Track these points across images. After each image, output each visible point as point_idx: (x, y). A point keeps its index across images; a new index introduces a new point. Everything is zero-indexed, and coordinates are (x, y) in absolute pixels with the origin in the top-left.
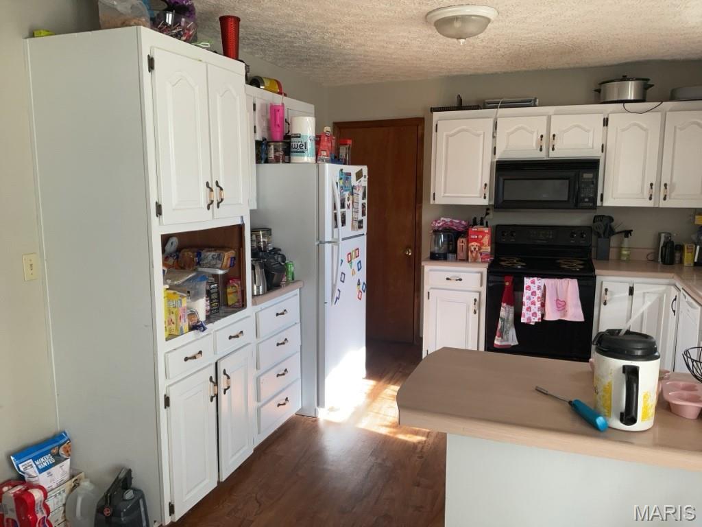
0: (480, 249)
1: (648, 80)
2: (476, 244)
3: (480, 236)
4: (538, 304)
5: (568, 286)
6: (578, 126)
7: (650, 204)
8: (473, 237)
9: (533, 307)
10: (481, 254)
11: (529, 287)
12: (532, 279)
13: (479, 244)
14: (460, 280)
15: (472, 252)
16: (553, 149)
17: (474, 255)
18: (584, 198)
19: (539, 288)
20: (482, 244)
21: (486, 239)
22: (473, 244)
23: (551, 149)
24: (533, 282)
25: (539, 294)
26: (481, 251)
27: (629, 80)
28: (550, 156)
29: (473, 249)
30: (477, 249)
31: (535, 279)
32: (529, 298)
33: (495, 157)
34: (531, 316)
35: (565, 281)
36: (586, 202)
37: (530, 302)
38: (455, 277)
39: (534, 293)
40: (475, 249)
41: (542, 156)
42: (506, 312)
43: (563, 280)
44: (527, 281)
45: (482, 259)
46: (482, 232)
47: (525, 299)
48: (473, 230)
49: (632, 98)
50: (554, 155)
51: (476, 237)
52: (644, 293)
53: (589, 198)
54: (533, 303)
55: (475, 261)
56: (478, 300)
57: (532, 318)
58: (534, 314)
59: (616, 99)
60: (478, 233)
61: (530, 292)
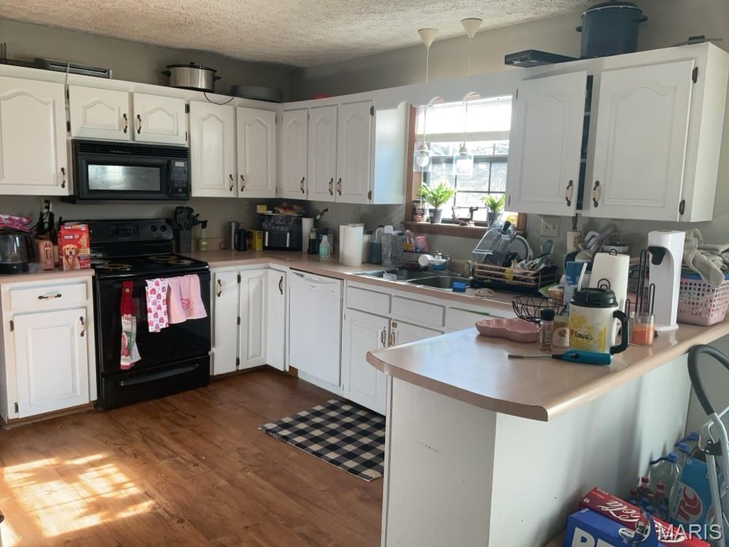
0: (77, 252)
1: (215, 71)
2: (72, 246)
3: (77, 236)
4: (164, 308)
5: (190, 284)
6: (161, 109)
7: (231, 195)
8: (66, 237)
9: (159, 312)
10: (79, 258)
11: (153, 291)
12: (155, 280)
13: (76, 247)
14: (59, 296)
15: (67, 257)
16: (139, 132)
17: (70, 260)
18: (177, 188)
19: (163, 289)
20: (80, 246)
21: (84, 240)
22: (67, 246)
23: (136, 131)
24: (157, 284)
25: (164, 296)
26: (80, 254)
27: (198, 67)
28: (136, 140)
29: (68, 253)
30: (74, 253)
31: (158, 280)
32: (154, 303)
33: (70, 135)
34: (158, 322)
35: (186, 278)
36: (180, 193)
37: (155, 307)
38: (53, 293)
39: (159, 297)
40: (71, 253)
41: (125, 138)
42: (128, 324)
43: (185, 276)
44: (151, 284)
45: (81, 264)
46: (78, 231)
47: (149, 305)
48: (66, 228)
49: (204, 87)
50: (142, 138)
51: (71, 237)
52: (249, 279)
53: (182, 188)
54: (159, 308)
55: (72, 268)
56: (84, 317)
57: (160, 324)
58: (162, 320)
59: (189, 86)
60: (73, 231)
61: (155, 296)
